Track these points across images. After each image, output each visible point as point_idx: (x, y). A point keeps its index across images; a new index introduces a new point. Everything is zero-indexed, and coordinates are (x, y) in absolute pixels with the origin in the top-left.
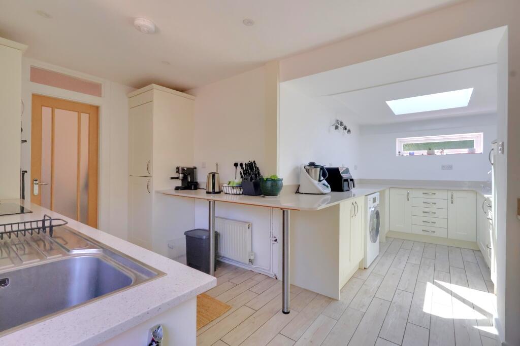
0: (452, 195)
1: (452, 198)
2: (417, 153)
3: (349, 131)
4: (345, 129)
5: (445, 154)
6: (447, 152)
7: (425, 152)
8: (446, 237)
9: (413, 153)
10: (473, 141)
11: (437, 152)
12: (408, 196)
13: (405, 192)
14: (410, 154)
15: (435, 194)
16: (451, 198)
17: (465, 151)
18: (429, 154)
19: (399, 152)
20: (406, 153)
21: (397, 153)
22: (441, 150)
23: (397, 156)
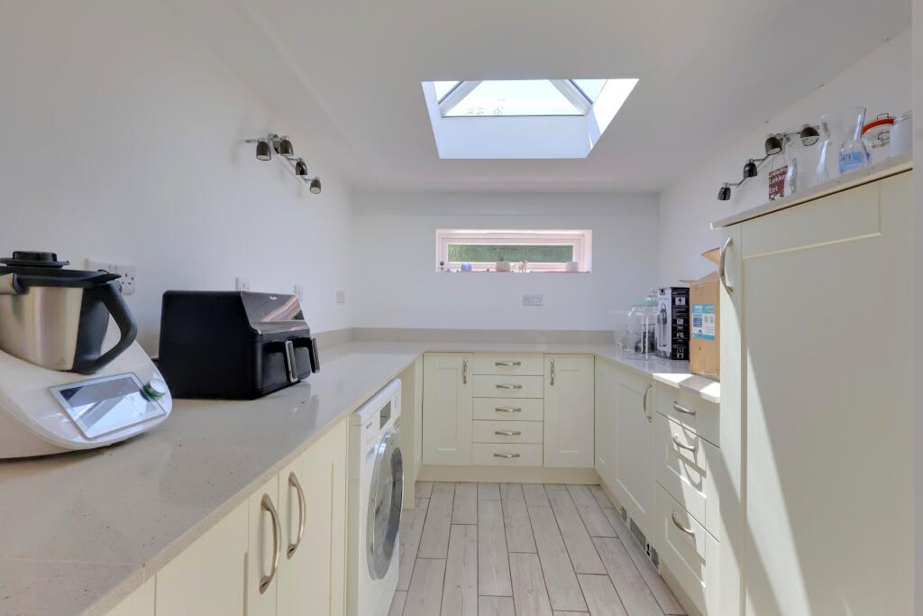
0: (553, 365)
1: (552, 372)
2: (479, 266)
3: (316, 184)
4: (301, 168)
5: (528, 271)
6: (532, 267)
7: (492, 266)
8: (540, 464)
9: (470, 267)
10: (571, 247)
11: (514, 266)
12: (464, 370)
13: (457, 362)
14: (463, 268)
15: (519, 364)
16: (550, 371)
17: (561, 267)
18: (500, 270)
19: (442, 264)
20: (455, 266)
21: (438, 265)
22: (521, 263)
23: (437, 270)
